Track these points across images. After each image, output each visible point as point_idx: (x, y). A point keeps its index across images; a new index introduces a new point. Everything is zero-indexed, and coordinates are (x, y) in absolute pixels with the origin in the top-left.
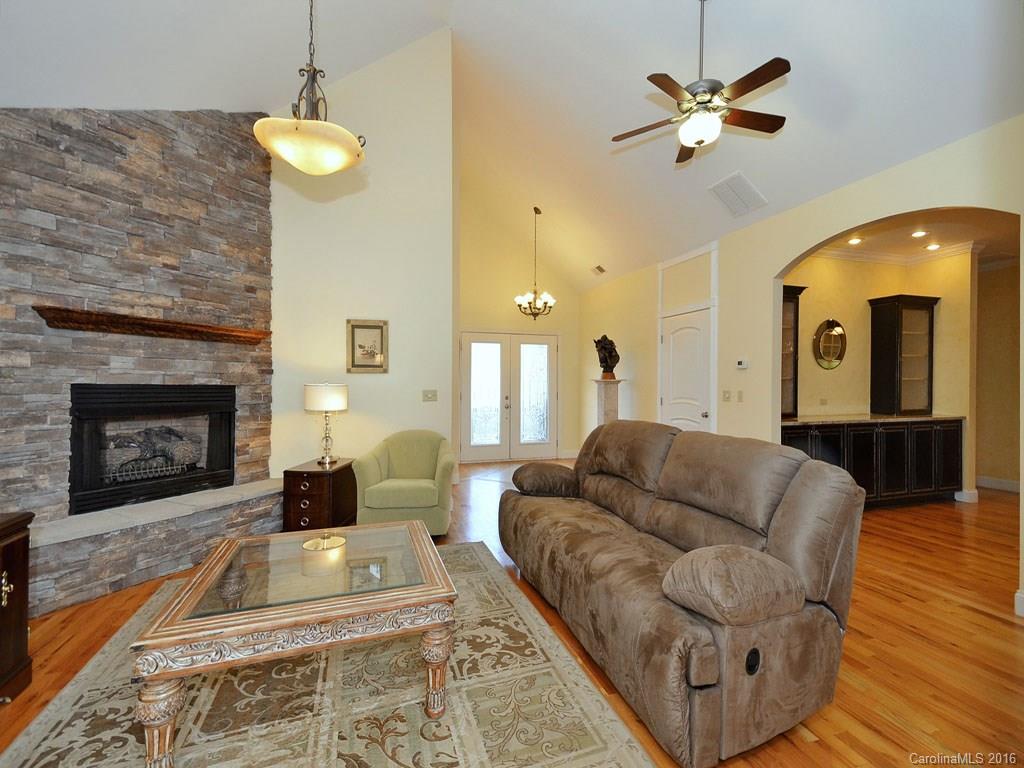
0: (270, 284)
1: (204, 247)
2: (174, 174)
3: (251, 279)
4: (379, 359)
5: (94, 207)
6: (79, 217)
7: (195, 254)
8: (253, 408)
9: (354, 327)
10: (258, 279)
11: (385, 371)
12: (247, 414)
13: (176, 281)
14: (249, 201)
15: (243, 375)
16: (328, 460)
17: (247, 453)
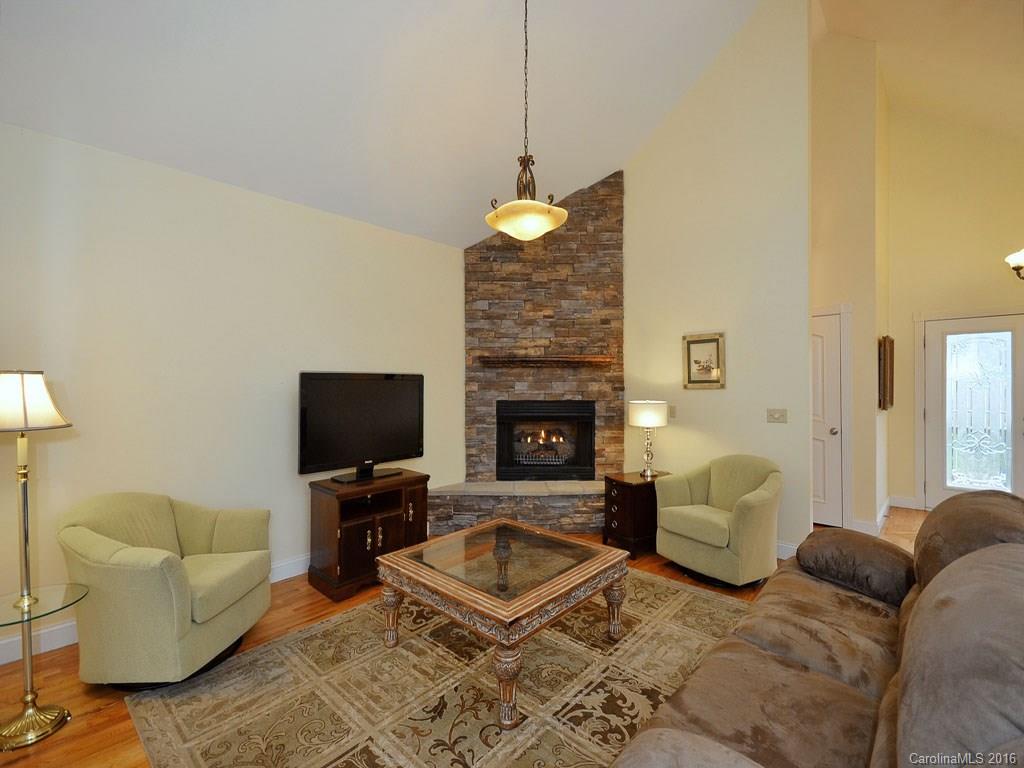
0: (622, 314)
1: (570, 296)
2: (551, 251)
3: (605, 313)
4: (715, 374)
5: (506, 289)
6: (499, 298)
7: (565, 304)
8: (608, 420)
9: (690, 342)
10: (612, 311)
11: (723, 386)
12: (603, 424)
13: (553, 325)
14: (605, 249)
15: (599, 392)
16: (649, 473)
17: (603, 456)
